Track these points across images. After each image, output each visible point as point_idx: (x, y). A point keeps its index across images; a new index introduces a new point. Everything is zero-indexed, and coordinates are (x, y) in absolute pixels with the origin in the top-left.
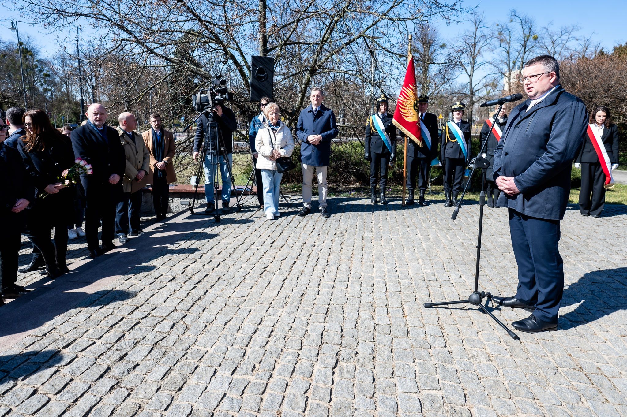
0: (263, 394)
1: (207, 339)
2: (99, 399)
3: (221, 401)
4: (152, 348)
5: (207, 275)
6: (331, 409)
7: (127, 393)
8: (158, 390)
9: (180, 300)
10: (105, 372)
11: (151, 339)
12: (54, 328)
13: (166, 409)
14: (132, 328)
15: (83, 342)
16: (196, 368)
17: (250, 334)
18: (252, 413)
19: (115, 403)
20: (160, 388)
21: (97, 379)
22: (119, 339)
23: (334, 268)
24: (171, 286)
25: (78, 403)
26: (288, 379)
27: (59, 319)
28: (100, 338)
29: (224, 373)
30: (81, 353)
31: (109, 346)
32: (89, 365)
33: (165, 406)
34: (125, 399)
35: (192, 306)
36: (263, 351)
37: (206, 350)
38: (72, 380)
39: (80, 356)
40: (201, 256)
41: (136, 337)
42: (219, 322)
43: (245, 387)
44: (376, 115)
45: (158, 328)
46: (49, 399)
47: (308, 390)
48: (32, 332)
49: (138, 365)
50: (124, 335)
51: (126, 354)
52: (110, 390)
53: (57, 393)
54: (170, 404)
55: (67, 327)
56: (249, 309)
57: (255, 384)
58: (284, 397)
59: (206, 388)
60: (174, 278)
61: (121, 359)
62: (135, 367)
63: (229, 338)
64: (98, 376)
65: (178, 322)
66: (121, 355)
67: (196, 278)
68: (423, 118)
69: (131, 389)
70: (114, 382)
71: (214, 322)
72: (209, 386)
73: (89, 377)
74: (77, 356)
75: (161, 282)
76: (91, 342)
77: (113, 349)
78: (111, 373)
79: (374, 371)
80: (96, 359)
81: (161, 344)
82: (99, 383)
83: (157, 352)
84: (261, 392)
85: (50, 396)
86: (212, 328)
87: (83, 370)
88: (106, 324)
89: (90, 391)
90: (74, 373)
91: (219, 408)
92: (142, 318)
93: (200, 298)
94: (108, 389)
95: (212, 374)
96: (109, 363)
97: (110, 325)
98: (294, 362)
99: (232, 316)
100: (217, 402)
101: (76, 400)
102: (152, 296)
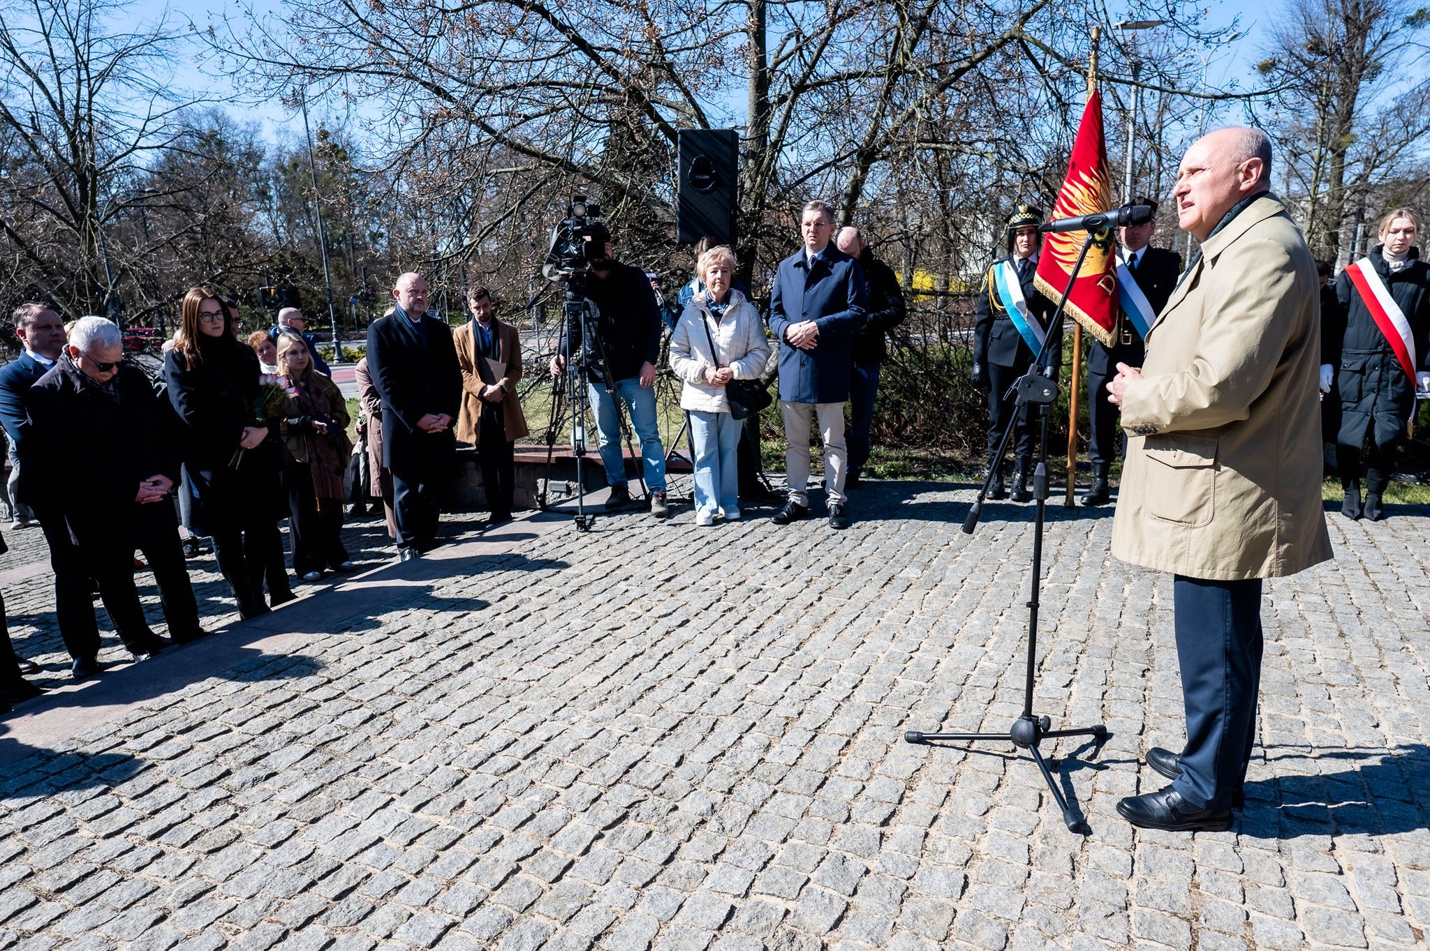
0: (444, 849)
1: (411, 749)
2: (186, 816)
3: (366, 848)
4: (313, 751)
5: (492, 634)
6: (548, 894)
7: (232, 812)
8: (280, 816)
9: (408, 676)
10: (219, 778)
11: (320, 736)
12: (182, 700)
13: (274, 847)
14: (301, 714)
15: (211, 729)
16: (361, 793)
17: (494, 750)
18: (405, 874)
19: (206, 824)
20: (285, 814)
21: (201, 787)
22: (269, 730)
23: (765, 641)
24: (410, 650)
25: (157, 816)
26: (506, 833)
27: (195, 687)
28: (240, 725)
29: (403, 807)
30: (202, 744)
31: (247, 738)
32: (201, 764)
33: (275, 842)
34: (226, 821)
35: (425, 688)
36: (495, 779)
37: (398, 765)
38: (165, 782)
39: (196, 748)
40: (504, 598)
41: (298, 730)
42: (454, 722)
43: (420, 835)
44: (1007, 263)
45: (341, 720)
46: (121, 804)
47: (528, 856)
48: (147, 703)
49: (275, 774)
50: (281, 724)
51: (268, 754)
52: (211, 805)
53: (134, 798)
54: (287, 839)
55: (201, 701)
56: (523, 704)
57: (442, 832)
58: (476, 860)
59: (356, 826)
60: (425, 635)
61: (254, 761)
62: (268, 777)
63: (452, 750)
64: (205, 781)
65: (382, 714)
66: (258, 754)
67: (464, 640)
68: (1136, 263)
69: (243, 809)
70: (224, 793)
71: (444, 722)
72: (364, 823)
73: (191, 782)
74: (192, 748)
75: (396, 640)
76: (224, 729)
77: (252, 743)
78: (227, 781)
79: (684, 845)
80: (217, 756)
81: (333, 746)
82: (202, 792)
83: (318, 758)
84: (441, 846)
85: (123, 800)
86: (434, 730)
87: (188, 769)
88: (261, 704)
89: (182, 803)
90: (173, 772)
91: (356, 859)
92: (326, 701)
93: (450, 675)
94: (209, 802)
95: (381, 804)
96: (233, 765)
97: (268, 705)
98: (537, 807)
99: (485, 713)
100: (357, 849)
101: (156, 812)
102: (367, 663)
